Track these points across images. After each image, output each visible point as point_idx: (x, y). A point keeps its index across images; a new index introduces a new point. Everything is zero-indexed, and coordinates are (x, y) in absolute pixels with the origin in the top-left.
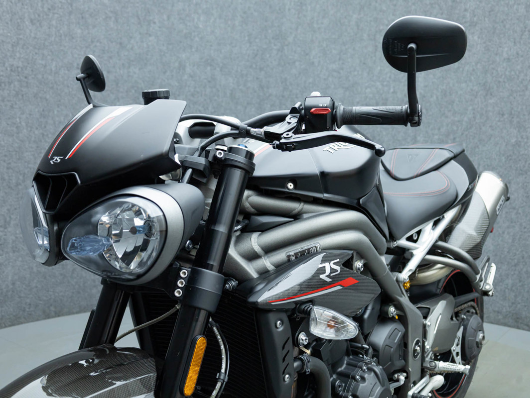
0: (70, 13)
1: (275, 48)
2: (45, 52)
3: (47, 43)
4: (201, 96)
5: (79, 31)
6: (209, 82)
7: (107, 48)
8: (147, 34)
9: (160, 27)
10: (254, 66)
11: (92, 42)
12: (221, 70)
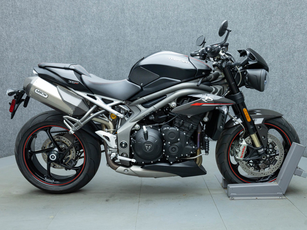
0: (177, 23)
1: (267, 19)
2: (168, 39)
3: (168, 36)
4: (233, 48)
5: (180, 29)
6: (236, 41)
7: (192, 34)
8: (208, 25)
9: (213, 21)
10: (257, 30)
11: (186, 32)
12: (242, 35)
